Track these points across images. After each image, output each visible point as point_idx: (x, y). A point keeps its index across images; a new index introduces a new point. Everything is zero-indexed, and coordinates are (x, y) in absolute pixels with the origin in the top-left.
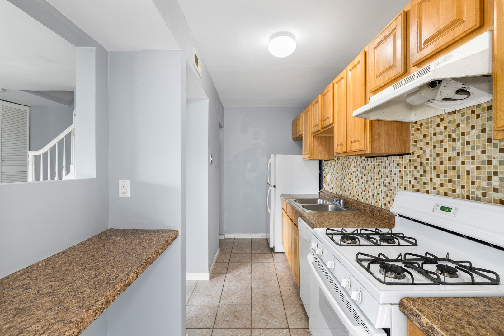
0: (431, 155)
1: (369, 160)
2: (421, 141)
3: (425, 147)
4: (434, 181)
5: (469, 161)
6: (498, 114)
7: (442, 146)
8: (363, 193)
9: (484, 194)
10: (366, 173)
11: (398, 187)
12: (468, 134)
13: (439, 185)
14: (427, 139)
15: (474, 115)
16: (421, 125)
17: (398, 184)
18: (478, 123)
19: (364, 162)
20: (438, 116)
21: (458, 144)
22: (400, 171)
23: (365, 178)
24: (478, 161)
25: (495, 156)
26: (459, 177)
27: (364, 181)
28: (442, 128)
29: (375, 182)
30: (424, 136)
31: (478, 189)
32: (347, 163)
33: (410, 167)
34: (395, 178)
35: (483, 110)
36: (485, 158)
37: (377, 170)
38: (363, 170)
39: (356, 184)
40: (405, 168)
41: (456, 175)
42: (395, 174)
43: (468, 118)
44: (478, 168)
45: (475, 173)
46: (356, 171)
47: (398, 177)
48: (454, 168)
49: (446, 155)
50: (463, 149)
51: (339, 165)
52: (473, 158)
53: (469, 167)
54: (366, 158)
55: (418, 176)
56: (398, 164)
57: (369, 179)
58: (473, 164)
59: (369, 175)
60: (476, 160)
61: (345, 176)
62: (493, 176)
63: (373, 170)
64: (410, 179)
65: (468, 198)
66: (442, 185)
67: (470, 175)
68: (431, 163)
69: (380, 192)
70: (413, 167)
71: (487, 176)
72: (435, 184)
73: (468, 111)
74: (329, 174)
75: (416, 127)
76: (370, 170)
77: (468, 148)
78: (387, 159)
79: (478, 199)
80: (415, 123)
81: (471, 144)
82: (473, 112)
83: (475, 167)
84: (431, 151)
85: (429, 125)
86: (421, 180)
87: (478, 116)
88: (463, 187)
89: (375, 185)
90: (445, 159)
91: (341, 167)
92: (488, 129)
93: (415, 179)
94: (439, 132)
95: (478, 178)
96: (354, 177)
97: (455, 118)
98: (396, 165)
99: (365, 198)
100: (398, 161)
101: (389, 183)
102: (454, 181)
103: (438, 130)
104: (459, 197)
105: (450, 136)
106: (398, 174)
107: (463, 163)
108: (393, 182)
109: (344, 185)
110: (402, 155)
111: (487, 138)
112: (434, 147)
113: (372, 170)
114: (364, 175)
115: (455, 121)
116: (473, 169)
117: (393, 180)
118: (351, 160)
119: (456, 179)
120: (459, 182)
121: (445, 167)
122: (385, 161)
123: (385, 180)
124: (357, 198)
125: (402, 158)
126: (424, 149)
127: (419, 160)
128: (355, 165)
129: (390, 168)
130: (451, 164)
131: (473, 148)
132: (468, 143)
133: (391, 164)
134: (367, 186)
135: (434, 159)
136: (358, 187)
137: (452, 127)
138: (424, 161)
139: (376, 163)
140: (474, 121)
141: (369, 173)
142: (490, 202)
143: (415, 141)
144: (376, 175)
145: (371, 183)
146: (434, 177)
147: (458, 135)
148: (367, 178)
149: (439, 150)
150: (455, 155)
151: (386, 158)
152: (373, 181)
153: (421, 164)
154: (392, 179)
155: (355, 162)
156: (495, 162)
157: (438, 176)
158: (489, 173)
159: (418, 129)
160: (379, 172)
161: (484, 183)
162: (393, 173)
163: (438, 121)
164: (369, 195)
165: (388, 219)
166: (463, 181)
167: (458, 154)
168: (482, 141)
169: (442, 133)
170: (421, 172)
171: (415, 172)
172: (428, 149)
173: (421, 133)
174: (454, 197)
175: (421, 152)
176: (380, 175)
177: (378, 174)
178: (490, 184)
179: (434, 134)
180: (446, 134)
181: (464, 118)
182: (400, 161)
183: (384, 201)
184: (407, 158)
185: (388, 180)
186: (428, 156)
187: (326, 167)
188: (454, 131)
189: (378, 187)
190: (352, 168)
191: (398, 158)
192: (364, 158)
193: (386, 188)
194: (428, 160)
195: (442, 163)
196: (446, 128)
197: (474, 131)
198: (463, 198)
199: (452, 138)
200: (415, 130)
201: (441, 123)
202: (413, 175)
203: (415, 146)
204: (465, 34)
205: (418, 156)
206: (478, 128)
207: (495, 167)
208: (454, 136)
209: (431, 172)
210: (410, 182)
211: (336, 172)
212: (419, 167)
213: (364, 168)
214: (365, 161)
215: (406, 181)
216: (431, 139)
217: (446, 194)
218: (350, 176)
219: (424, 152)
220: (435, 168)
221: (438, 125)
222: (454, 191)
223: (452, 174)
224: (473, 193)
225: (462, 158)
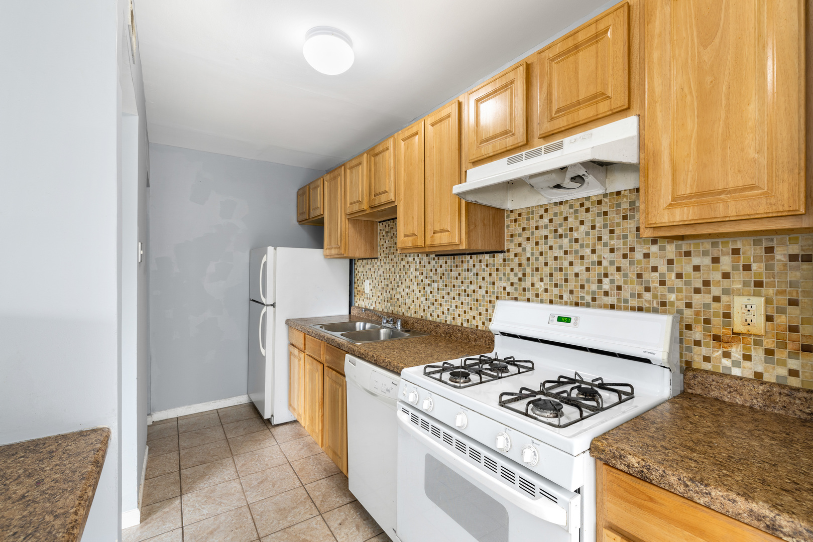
0: (532, 254)
1: (442, 261)
2: (520, 235)
3: (524, 243)
4: (537, 286)
5: (578, 262)
6: (650, 210)
7: (546, 243)
8: (432, 307)
9: (594, 299)
10: (436, 278)
11: (487, 296)
12: (577, 230)
13: (542, 291)
14: (527, 234)
15: (583, 209)
16: (520, 215)
17: (487, 292)
18: (587, 218)
19: (433, 262)
20: (541, 206)
21: (565, 241)
22: (490, 275)
23: (435, 285)
24: (587, 261)
25: (605, 256)
26: (566, 281)
27: (434, 289)
28: (546, 221)
29: (451, 290)
30: (524, 229)
31: (588, 293)
32: (403, 263)
33: (505, 269)
34: (483, 284)
35: (593, 203)
36: (595, 258)
37: (454, 274)
38: (431, 274)
39: (418, 294)
40: (497, 270)
41: (563, 278)
42: (483, 279)
43: (576, 212)
44: (588, 269)
45: (584, 276)
46: (419, 276)
47: (487, 282)
48: (561, 270)
49: (551, 255)
50: (571, 247)
51: (387, 266)
52: (582, 258)
53: (578, 268)
54: (436, 256)
55: (515, 280)
56: (487, 266)
57: (441, 286)
58: (582, 264)
59: (441, 281)
60: (585, 261)
61: (400, 284)
62: (603, 278)
63: (449, 274)
64: (505, 285)
65: (577, 304)
66: (546, 290)
67: (579, 278)
68: (533, 264)
69: (459, 304)
70: (508, 269)
71: (597, 278)
72: (537, 289)
73: (576, 204)
74: (368, 282)
75: (513, 217)
76: (443, 274)
77: (576, 246)
78: (471, 258)
79: (588, 305)
80: (512, 211)
81: (580, 242)
82: (582, 205)
83: (584, 268)
84: (532, 249)
85: (530, 216)
86: (520, 285)
87: (587, 210)
88: (571, 292)
89: (452, 295)
90: (550, 259)
91: (393, 270)
92: (598, 225)
93: (512, 284)
94: (542, 226)
95: (588, 281)
96: (416, 284)
97: (562, 210)
98: (484, 267)
99: (435, 315)
100: (487, 260)
101: (474, 291)
102: (561, 286)
103: (541, 223)
104: (566, 303)
105: (556, 231)
106: (487, 278)
107: (571, 264)
108: (480, 290)
109: (398, 296)
110: (493, 253)
111: (596, 236)
112: (537, 243)
113: (446, 273)
114: (434, 281)
115: (561, 213)
116: (582, 270)
117: (480, 287)
118: (410, 259)
119: (563, 283)
120: (566, 287)
121: (551, 269)
122: (468, 262)
123: (468, 287)
124: (422, 314)
125: (494, 257)
126: (523, 246)
127: (516, 260)
128: (418, 267)
129: (474, 271)
130: (557, 265)
131: (582, 246)
132: (577, 240)
133: (477, 265)
134: (438, 297)
135: (537, 259)
136: (423, 299)
137: (558, 220)
138: (524, 262)
139: (454, 263)
140: (582, 215)
141: (441, 278)
142: (600, 307)
143: (512, 236)
144: (453, 281)
145: (444, 292)
146: (537, 281)
147: (565, 230)
148: (438, 285)
149: (542, 247)
150: (562, 254)
151: (469, 257)
152: (448, 289)
153: (520, 265)
154: (479, 285)
155: (418, 262)
156: (605, 263)
157: (542, 280)
158: (599, 274)
159: (516, 221)
160: (458, 277)
161: (594, 287)
162: (480, 278)
163: (542, 212)
164: (441, 309)
165: (475, 340)
166: (571, 285)
167: (566, 253)
168: (592, 240)
169: (546, 227)
170: (520, 275)
171: (512, 275)
172: (528, 246)
173: (520, 225)
174: (561, 303)
175: (519, 250)
176: (459, 281)
177: (457, 278)
178: (600, 288)
179: (537, 228)
180: (551, 228)
181: (572, 211)
182: (491, 261)
183: (467, 317)
184: (500, 256)
185: (472, 287)
186: (529, 255)
187: (361, 269)
188: (561, 225)
189: (457, 297)
190: (411, 270)
191: (487, 256)
192: (433, 256)
193: (470, 298)
194: (528, 259)
195: (546, 264)
196: (551, 221)
197: (583, 227)
198: (571, 305)
199: (558, 234)
200: (512, 221)
201: (545, 215)
202: (508, 279)
203: (512, 241)
204: (610, 112)
205: (516, 255)
206: (588, 224)
207: (606, 268)
208: (560, 231)
209: (533, 275)
210: (505, 288)
211: (382, 278)
212: (516, 269)
213: (434, 270)
214: (434, 260)
215: (499, 288)
216: (532, 234)
217: (551, 302)
218: (408, 283)
219: (524, 250)
220: (537, 269)
221: (541, 217)
222: (561, 297)
223: (559, 277)
224: (582, 298)
225: (570, 258)
